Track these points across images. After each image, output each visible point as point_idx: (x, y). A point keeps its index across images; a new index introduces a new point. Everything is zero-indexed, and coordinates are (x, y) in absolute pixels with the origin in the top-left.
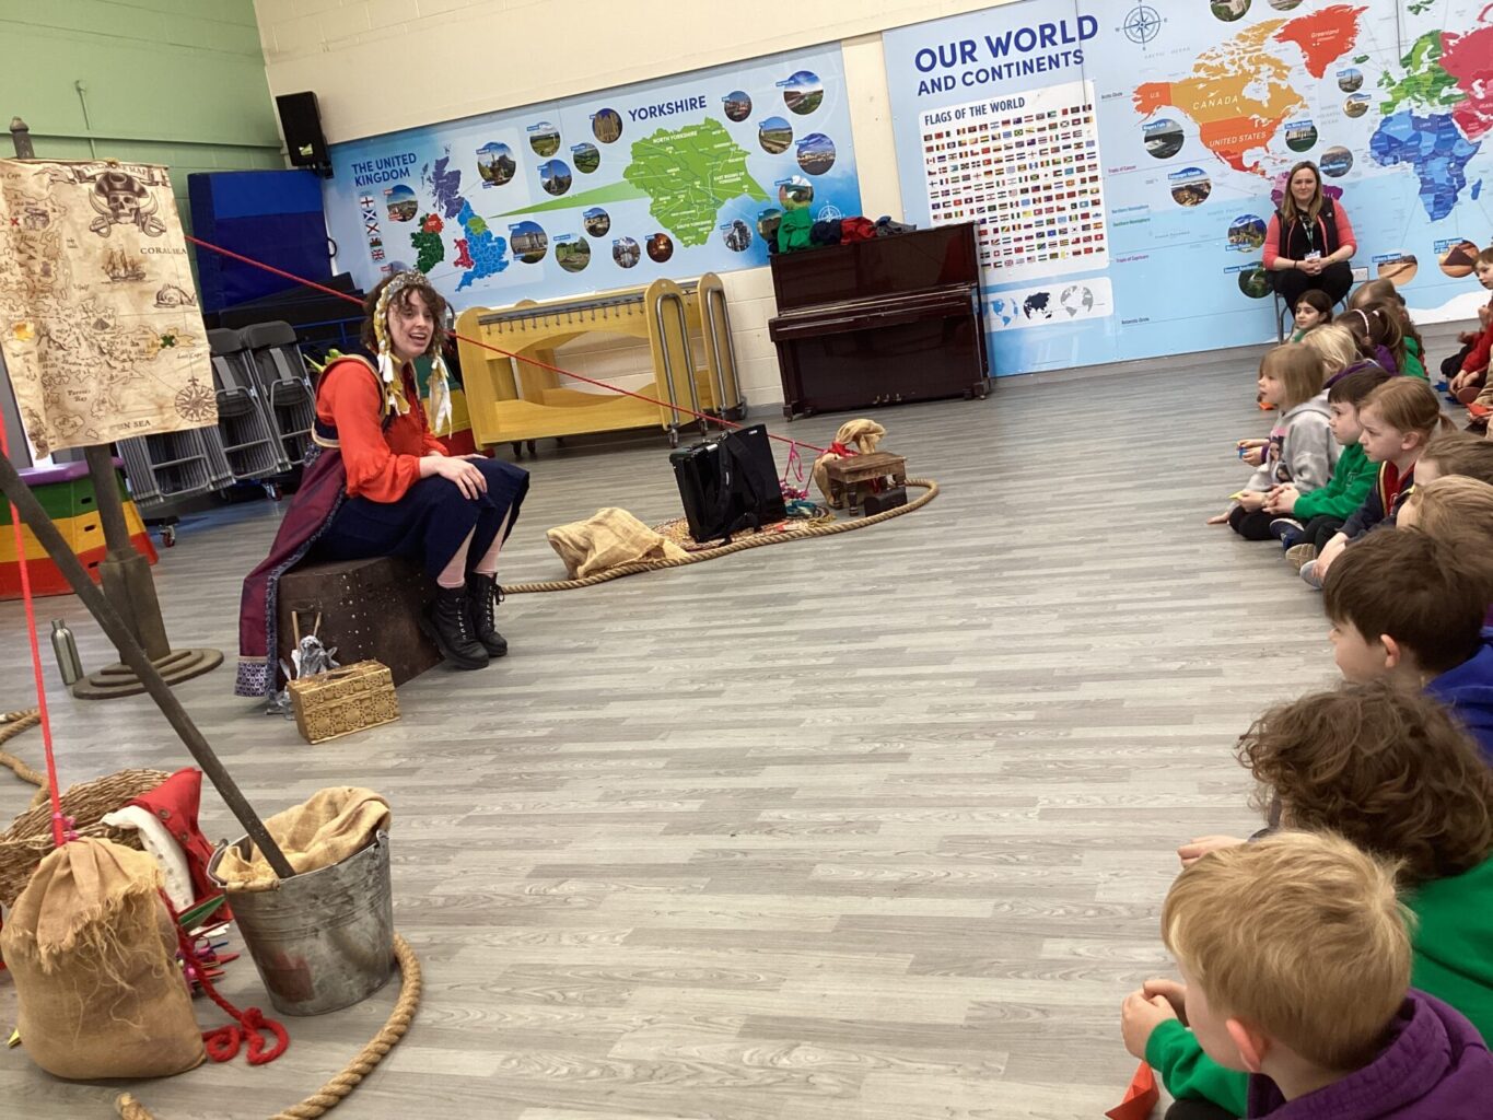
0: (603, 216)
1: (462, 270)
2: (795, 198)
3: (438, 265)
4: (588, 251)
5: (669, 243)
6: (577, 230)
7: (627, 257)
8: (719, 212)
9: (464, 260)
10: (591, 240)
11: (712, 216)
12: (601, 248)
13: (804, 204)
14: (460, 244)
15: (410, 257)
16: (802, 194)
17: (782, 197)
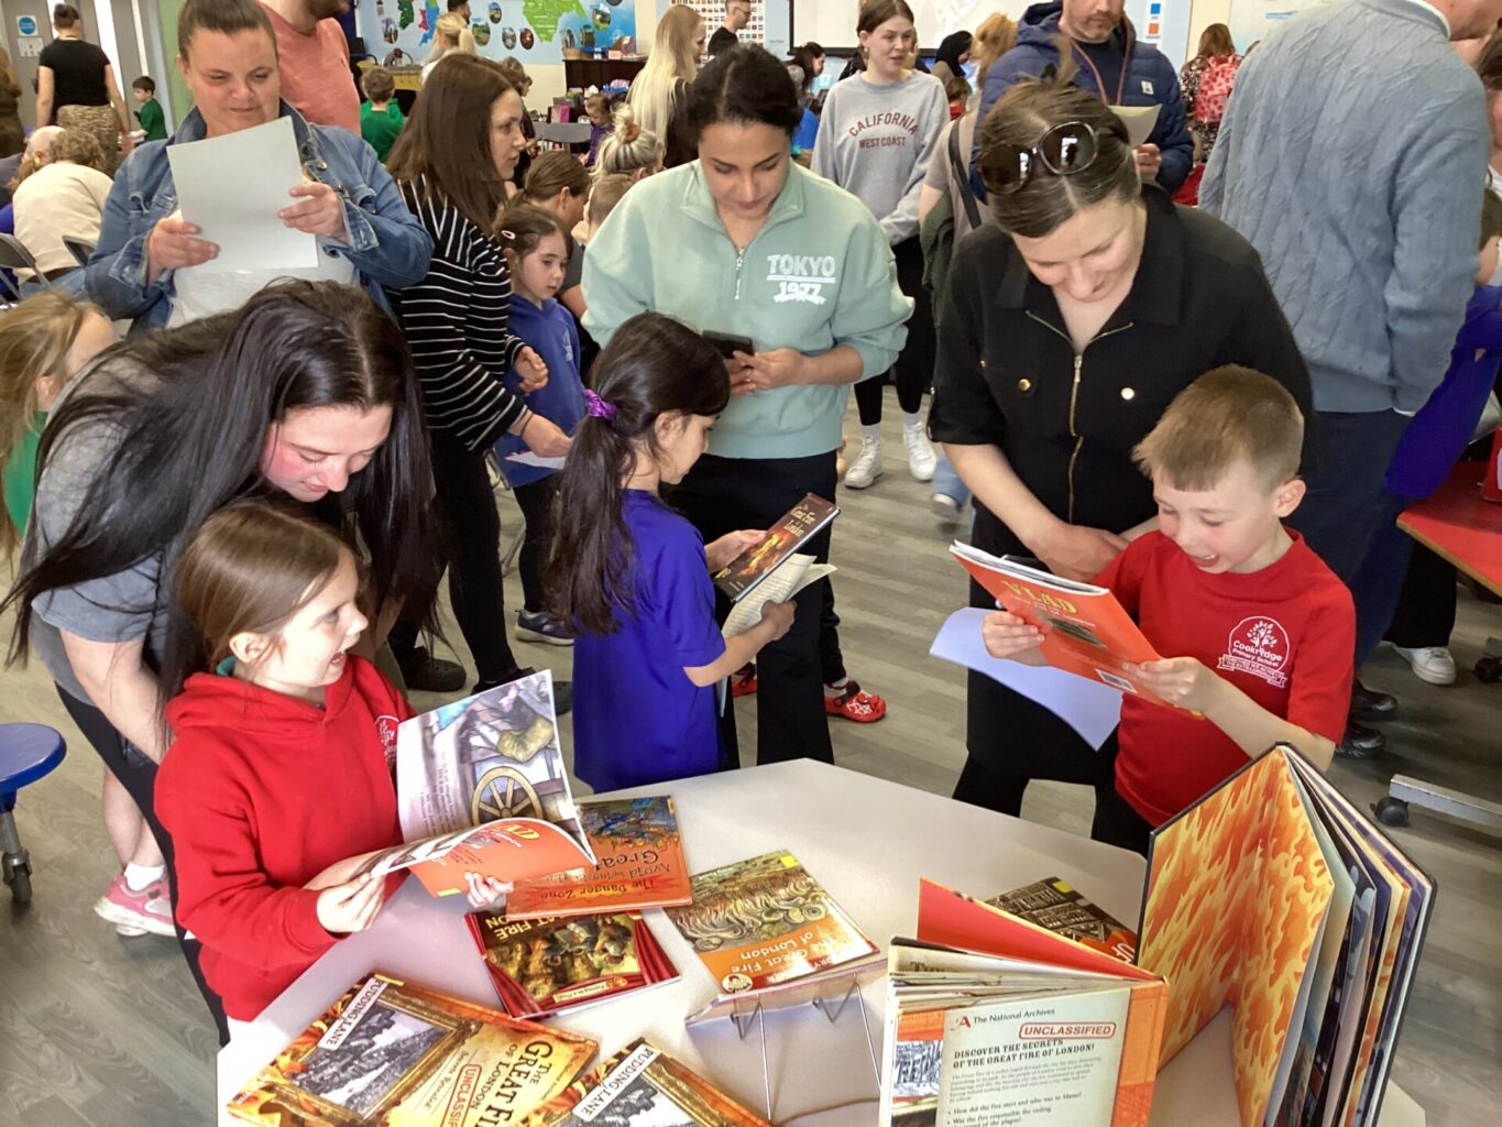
0: (498, 9)
1: (423, 31)
2: (602, 21)
3: (411, 26)
4: (488, 32)
5: (532, 37)
6: (485, 19)
7: (509, 42)
8: (561, 20)
9: (424, 25)
10: (491, 24)
11: (556, 23)
12: (496, 30)
13: (605, 25)
14: (423, 12)
15: (397, 16)
16: (605, 18)
17: (594, 18)
